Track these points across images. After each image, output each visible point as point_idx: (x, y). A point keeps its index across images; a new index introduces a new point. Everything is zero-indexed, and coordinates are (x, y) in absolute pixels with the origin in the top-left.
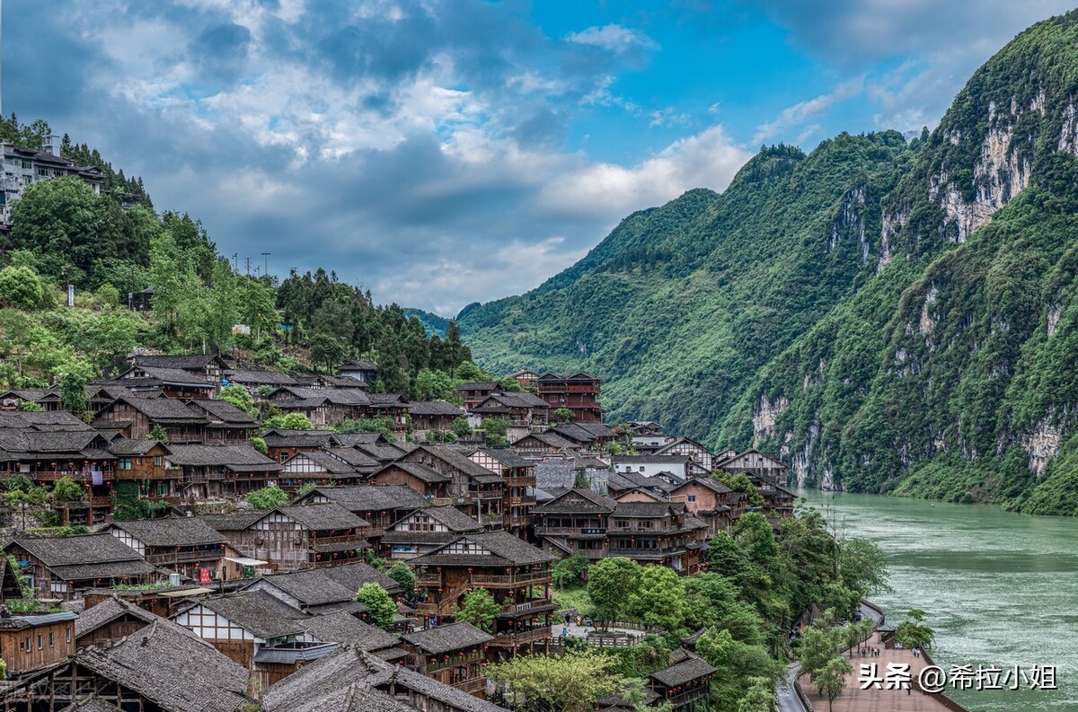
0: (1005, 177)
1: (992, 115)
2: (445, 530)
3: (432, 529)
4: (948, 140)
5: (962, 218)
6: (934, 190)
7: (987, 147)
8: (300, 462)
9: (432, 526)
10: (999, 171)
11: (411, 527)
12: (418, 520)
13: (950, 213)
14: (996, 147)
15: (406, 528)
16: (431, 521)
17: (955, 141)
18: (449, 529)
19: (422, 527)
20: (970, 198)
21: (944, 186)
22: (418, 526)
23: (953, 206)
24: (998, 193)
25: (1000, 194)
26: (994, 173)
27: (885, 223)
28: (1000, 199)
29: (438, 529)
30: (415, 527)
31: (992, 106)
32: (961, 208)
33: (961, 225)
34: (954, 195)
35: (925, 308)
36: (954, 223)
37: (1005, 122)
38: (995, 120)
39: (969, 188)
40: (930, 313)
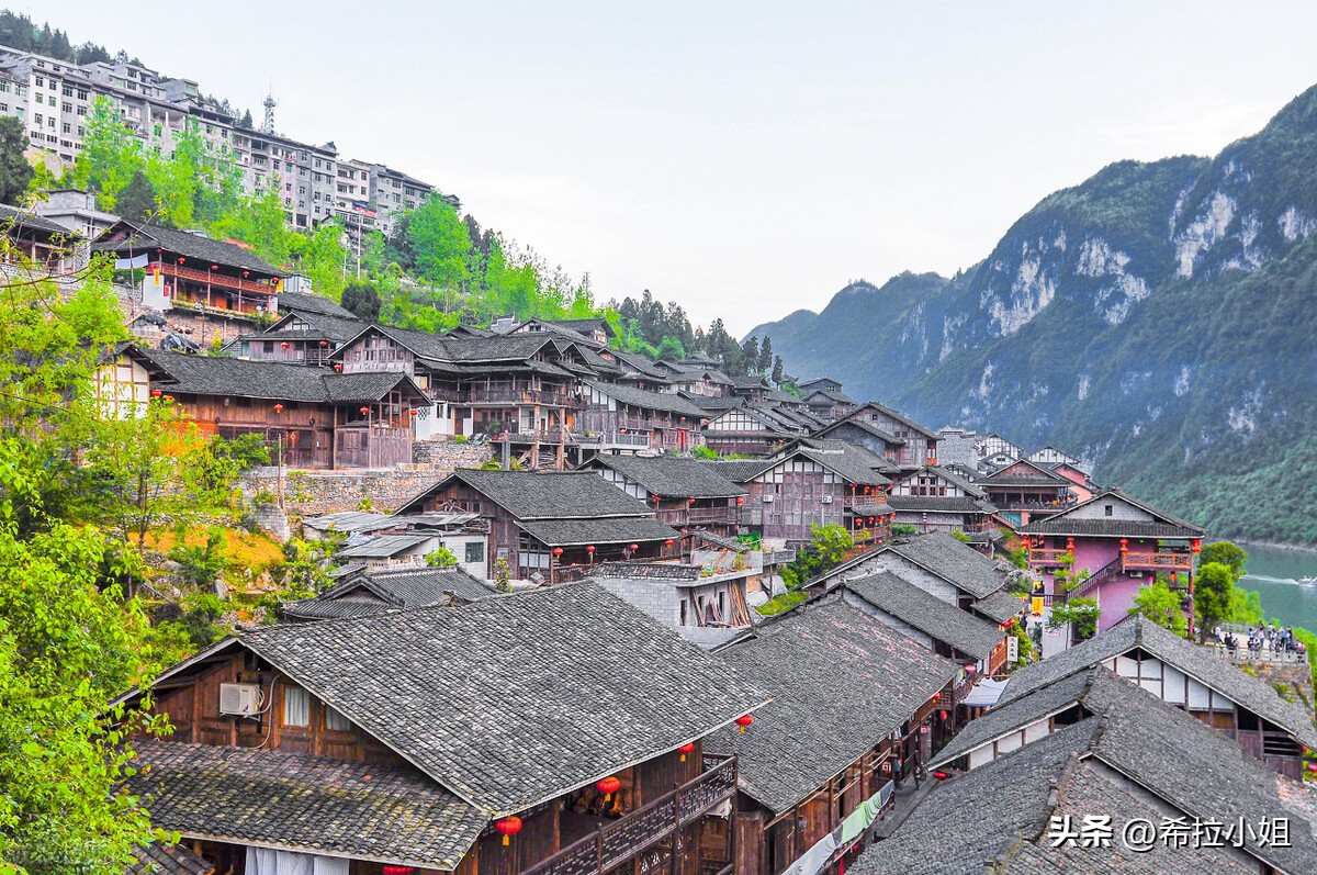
0: (1035, 292)
1: (1025, 251)
2: (960, 494)
3: (942, 494)
4: (993, 267)
5: (1003, 319)
6: (983, 301)
7: (1021, 272)
8: (734, 418)
9: (942, 489)
10: (1030, 288)
11: (914, 490)
12: (923, 482)
13: (995, 316)
14: (1028, 272)
15: (906, 492)
16: (941, 483)
17: (998, 268)
18: (967, 494)
19: (928, 491)
20: (1009, 306)
21: (991, 298)
22: (923, 489)
23: (997, 311)
24: (1029, 302)
25: (1031, 303)
26: (1026, 289)
27: (946, 324)
28: (1031, 307)
29: (950, 493)
30: (919, 491)
31: (1025, 245)
32: (1003, 313)
33: (1003, 325)
34: (998, 305)
35: (984, 378)
36: (998, 322)
37: (1034, 255)
38: (1027, 254)
39: (1009, 299)
40: (987, 383)
